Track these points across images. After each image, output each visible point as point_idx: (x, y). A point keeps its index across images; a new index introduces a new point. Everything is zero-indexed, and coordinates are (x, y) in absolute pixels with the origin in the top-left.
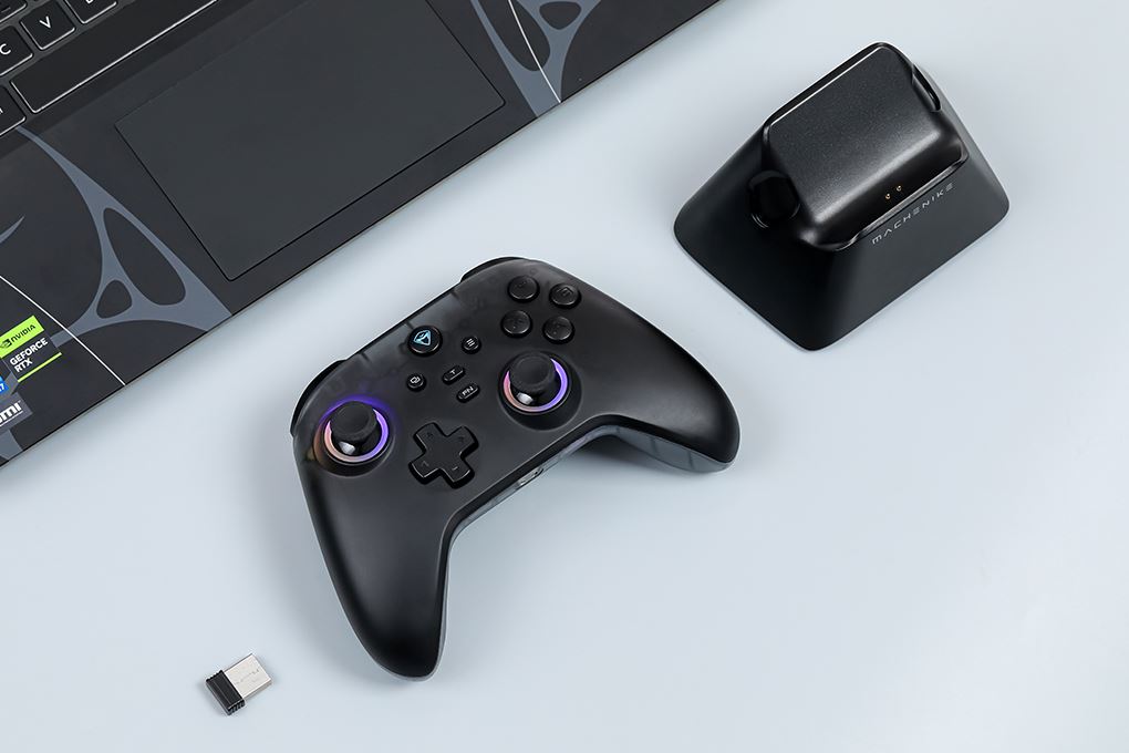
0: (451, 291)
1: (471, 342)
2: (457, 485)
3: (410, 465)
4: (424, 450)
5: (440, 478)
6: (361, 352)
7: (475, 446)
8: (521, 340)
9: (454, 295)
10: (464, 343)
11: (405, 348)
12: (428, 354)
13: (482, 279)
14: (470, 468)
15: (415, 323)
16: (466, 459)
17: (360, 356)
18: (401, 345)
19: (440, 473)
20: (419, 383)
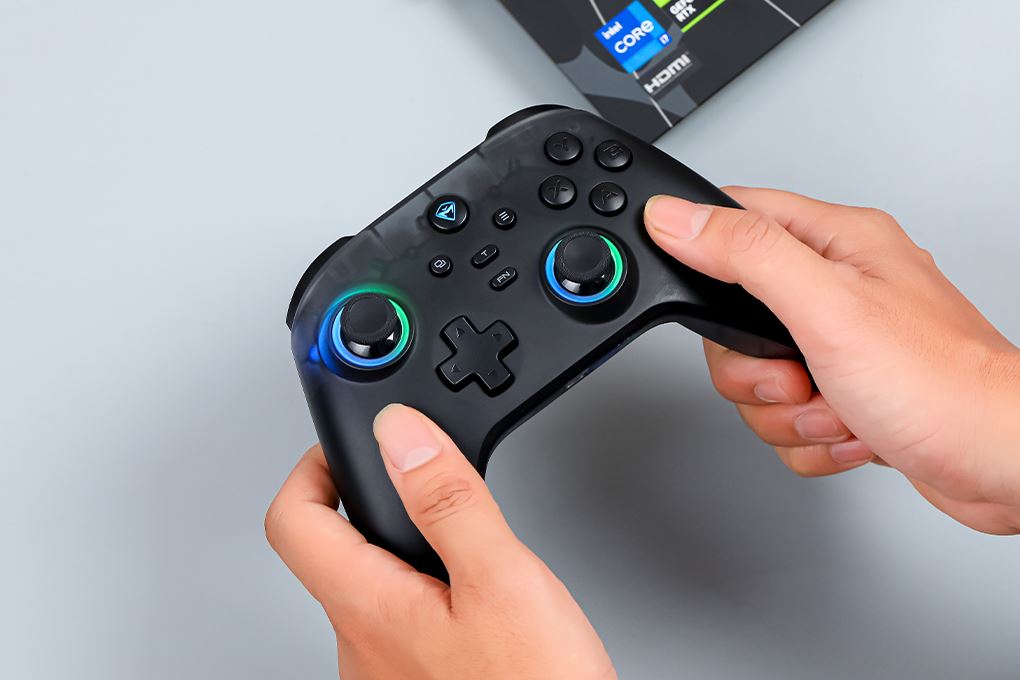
0: (476, 150)
1: (504, 216)
2: (493, 393)
3: (438, 370)
4: (454, 351)
5: (473, 385)
6: (371, 227)
7: (514, 344)
8: (564, 211)
9: (481, 155)
10: (495, 218)
11: (425, 223)
12: (453, 229)
13: (514, 135)
14: (510, 372)
15: (436, 191)
16: (504, 360)
17: (370, 232)
18: (419, 219)
19: (473, 378)
20: (447, 266)
